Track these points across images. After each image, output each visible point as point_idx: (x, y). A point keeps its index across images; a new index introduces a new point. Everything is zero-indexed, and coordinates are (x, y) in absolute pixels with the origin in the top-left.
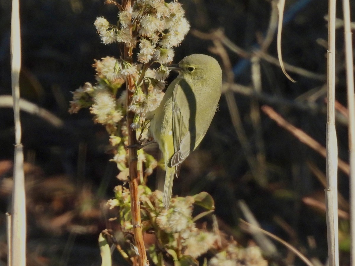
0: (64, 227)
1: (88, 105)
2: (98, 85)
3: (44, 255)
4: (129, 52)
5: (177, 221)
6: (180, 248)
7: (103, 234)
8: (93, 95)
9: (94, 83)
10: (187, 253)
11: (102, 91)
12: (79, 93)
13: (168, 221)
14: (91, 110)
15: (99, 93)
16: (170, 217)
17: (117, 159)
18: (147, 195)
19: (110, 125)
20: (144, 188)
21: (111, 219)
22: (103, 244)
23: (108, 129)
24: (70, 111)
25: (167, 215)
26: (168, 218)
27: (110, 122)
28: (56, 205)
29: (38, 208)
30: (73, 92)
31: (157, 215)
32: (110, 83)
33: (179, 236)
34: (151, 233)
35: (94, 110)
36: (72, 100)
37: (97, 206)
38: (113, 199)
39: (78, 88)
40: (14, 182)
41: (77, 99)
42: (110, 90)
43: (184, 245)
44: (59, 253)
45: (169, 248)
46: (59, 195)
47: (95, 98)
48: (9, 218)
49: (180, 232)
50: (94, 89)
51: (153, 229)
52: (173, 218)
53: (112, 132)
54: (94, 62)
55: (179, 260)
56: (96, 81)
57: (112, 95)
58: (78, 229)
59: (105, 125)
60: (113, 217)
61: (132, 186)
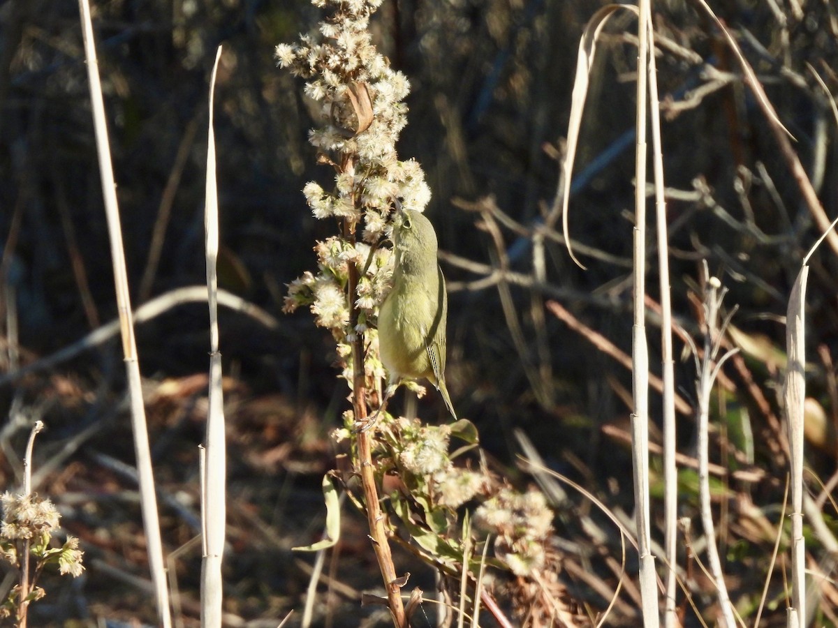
0: (279, 464)
1: (308, 302)
2: (321, 274)
3: (253, 501)
4: (351, 229)
5: (428, 458)
6: (433, 495)
7: (329, 476)
8: (315, 289)
9: (316, 271)
10: (441, 502)
11: (327, 284)
12: (295, 286)
13: (416, 458)
14: (312, 309)
15: (323, 286)
16: (419, 454)
17: (348, 374)
18: (389, 424)
19: (337, 330)
20: (384, 414)
21: (339, 456)
22: (329, 489)
23: (334, 335)
24: (284, 309)
25: (414, 451)
26: (415, 453)
27: (337, 325)
28: (269, 434)
29: (244, 439)
30: (288, 285)
31: (401, 450)
32: (337, 272)
33: (432, 479)
34: (394, 475)
35: (316, 309)
36: (287, 295)
37: (324, 435)
38: (341, 428)
39: (295, 279)
40: (210, 403)
41: (293, 294)
42: (337, 282)
43: (439, 490)
44: (274, 499)
45: (416, 495)
46: (272, 421)
47: (318, 293)
48: (203, 451)
49: (432, 474)
50: (316, 280)
51: (396, 469)
52: (421, 454)
53: (340, 338)
54: (316, 244)
55: (431, 511)
56: (319, 270)
57: (339, 288)
58: (298, 467)
59: (331, 329)
60: (342, 453)
61: (359, 410)
